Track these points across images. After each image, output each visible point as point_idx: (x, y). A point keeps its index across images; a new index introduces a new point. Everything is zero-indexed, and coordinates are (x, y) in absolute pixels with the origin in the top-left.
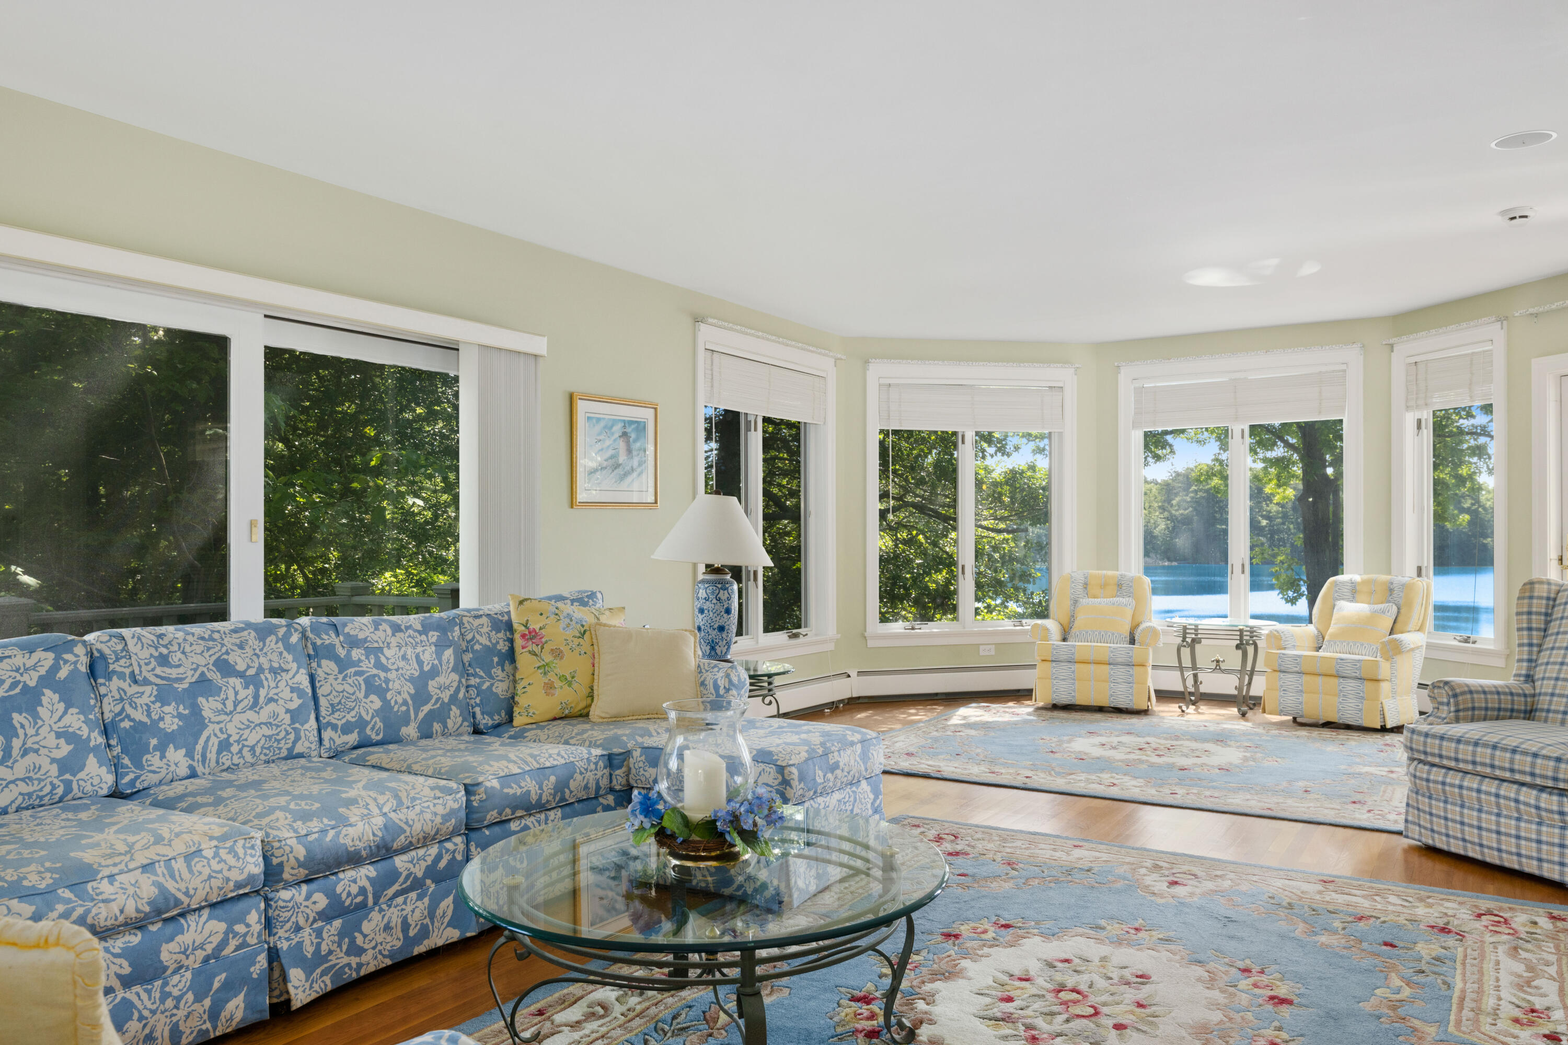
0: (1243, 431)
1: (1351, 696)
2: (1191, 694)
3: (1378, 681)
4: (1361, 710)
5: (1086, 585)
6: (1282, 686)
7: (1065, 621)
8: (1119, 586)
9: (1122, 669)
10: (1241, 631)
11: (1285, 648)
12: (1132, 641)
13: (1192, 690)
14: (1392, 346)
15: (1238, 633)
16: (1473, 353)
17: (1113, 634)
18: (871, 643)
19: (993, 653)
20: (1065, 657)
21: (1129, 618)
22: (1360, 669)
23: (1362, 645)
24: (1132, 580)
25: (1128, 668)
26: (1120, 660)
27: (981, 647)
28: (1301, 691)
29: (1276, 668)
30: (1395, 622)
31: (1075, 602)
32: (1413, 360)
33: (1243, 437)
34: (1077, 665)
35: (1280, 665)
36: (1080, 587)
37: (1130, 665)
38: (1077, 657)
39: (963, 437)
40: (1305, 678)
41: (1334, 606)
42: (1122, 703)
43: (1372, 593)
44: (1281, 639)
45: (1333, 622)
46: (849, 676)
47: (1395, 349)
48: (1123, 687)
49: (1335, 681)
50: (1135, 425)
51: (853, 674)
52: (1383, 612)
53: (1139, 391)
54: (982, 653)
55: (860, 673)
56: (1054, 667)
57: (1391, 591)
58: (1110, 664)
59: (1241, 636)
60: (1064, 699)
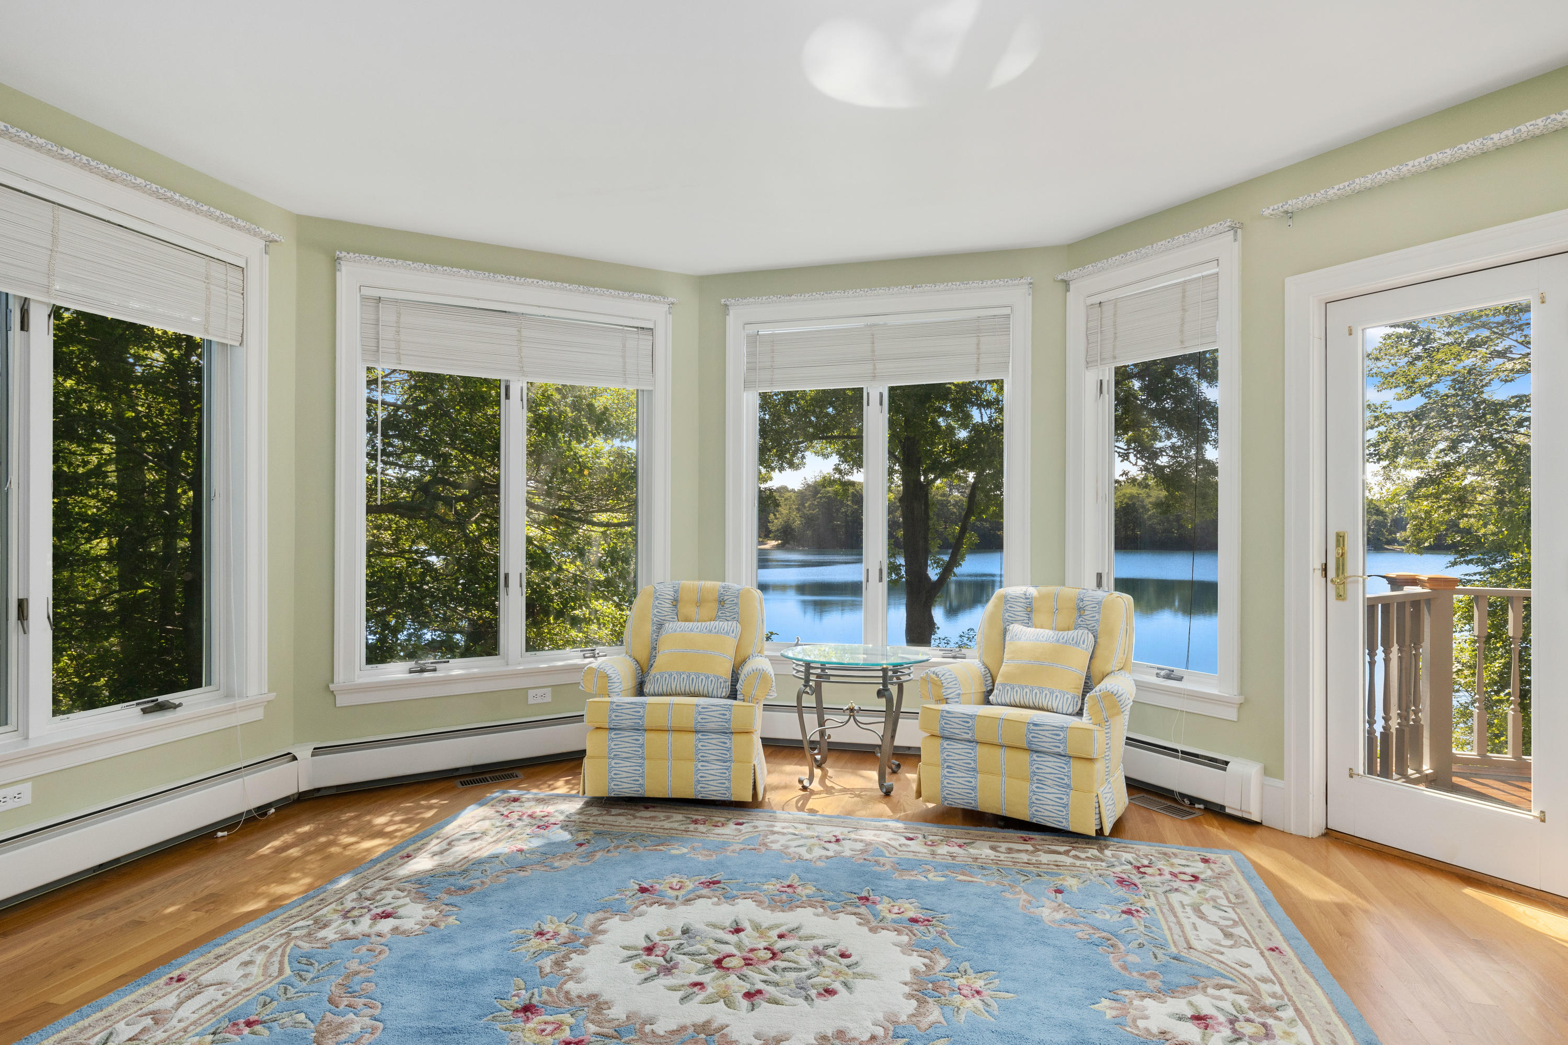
0: (881, 395)
1: (1049, 782)
2: (813, 745)
3: (1091, 760)
4: (1065, 806)
5: (675, 602)
6: (945, 760)
7: (643, 655)
8: (721, 602)
9: (715, 739)
10: (885, 670)
11: (946, 701)
12: (733, 695)
13: (816, 738)
14: (1066, 284)
15: (880, 674)
16: (1185, 282)
17: (707, 678)
18: (341, 701)
19: (548, 699)
20: (629, 723)
21: (732, 652)
22: (1064, 741)
23: (1052, 693)
24: (738, 595)
25: (723, 738)
26: (712, 726)
27: (531, 693)
28: (974, 770)
29: (937, 733)
30: (1091, 658)
31: (660, 626)
32: (1096, 299)
33: (881, 404)
34: (648, 735)
35: (943, 729)
36: (667, 605)
37: (726, 732)
38: (647, 723)
39: (507, 388)
40: (981, 750)
41: (1005, 631)
42: (714, 792)
43: (1056, 611)
44: (941, 685)
45: (1006, 656)
46: (295, 758)
47: (1072, 287)
48: (715, 768)
49: (1025, 757)
50: (748, 385)
51: (304, 753)
52: (1077, 644)
53: (753, 340)
54: (531, 701)
55: (317, 751)
56: (612, 739)
57: (1081, 610)
58: (697, 732)
59: (885, 677)
60: (627, 788)
